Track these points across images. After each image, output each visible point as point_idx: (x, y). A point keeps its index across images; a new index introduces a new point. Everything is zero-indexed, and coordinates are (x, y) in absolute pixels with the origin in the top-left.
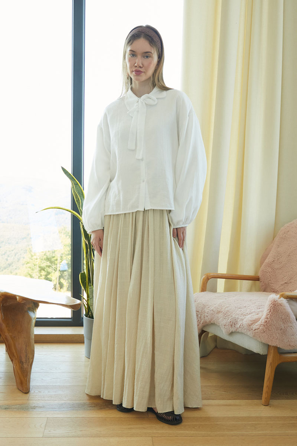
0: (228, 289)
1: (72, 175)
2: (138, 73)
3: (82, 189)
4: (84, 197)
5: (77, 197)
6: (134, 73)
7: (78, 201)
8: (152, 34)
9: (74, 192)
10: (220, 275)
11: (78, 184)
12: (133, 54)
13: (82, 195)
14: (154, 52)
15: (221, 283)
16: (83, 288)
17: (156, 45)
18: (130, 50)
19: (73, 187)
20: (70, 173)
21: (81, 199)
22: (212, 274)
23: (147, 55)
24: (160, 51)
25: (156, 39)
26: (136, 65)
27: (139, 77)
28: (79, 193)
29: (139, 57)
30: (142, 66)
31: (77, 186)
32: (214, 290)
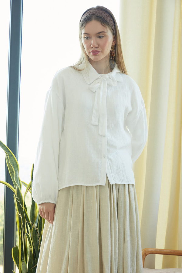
0: (167, 265)
1: (6, 146)
2: (95, 53)
3: (16, 160)
4: (18, 169)
5: (11, 169)
6: (91, 53)
7: (12, 173)
8: (103, 14)
9: (8, 163)
10: (158, 250)
11: (12, 155)
12: (88, 36)
13: (16, 166)
14: (107, 31)
15: (159, 259)
16: (15, 263)
17: (108, 25)
18: (85, 33)
19: (8, 159)
20: (5, 144)
21: (16, 171)
22: (149, 250)
23: (100, 35)
24: (113, 28)
25: (108, 18)
26: (91, 46)
27: (97, 57)
28: (14, 165)
29: (94, 38)
30: (97, 46)
31: (12, 157)
32: (151, 266)
